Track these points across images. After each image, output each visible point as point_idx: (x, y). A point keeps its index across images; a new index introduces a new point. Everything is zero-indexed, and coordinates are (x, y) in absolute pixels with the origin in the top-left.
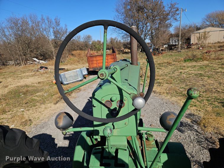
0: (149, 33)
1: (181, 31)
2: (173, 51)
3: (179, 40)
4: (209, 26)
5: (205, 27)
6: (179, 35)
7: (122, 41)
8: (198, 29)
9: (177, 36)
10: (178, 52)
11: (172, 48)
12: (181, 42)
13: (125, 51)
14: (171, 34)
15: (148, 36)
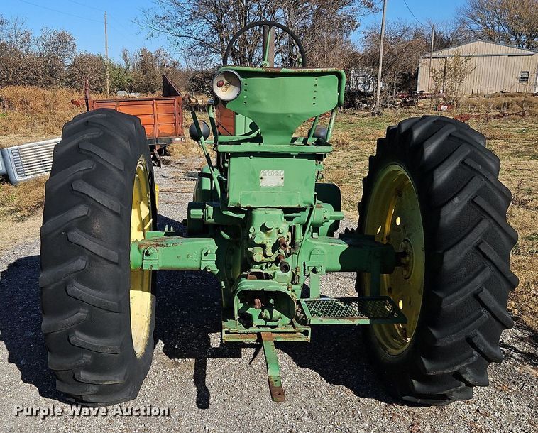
0: (281, 44)
1: (384, 47)
2: (356, 112)
3: (377, 76)
4: (478, 37)
5: (467, 40)
6: (379, 60)
7: (183, 65)
8: (443, 44)
9: (372, 60)
10: (373, 114)
11: (353, 101)
12: (383, 82)
13: (193, 100)
14: (354, 55)
15: (279, 55)
